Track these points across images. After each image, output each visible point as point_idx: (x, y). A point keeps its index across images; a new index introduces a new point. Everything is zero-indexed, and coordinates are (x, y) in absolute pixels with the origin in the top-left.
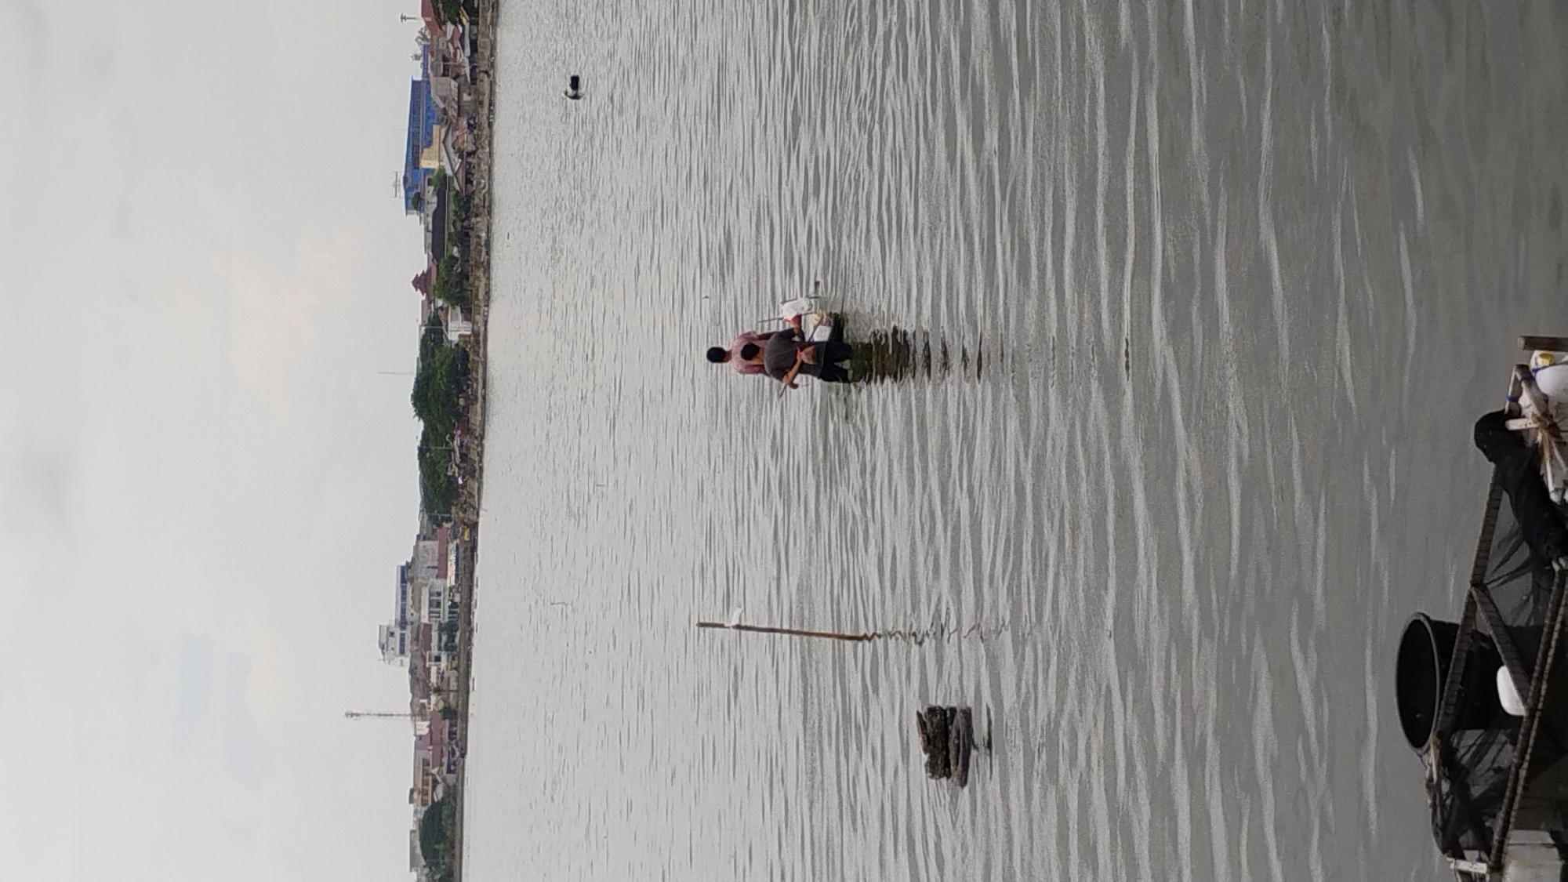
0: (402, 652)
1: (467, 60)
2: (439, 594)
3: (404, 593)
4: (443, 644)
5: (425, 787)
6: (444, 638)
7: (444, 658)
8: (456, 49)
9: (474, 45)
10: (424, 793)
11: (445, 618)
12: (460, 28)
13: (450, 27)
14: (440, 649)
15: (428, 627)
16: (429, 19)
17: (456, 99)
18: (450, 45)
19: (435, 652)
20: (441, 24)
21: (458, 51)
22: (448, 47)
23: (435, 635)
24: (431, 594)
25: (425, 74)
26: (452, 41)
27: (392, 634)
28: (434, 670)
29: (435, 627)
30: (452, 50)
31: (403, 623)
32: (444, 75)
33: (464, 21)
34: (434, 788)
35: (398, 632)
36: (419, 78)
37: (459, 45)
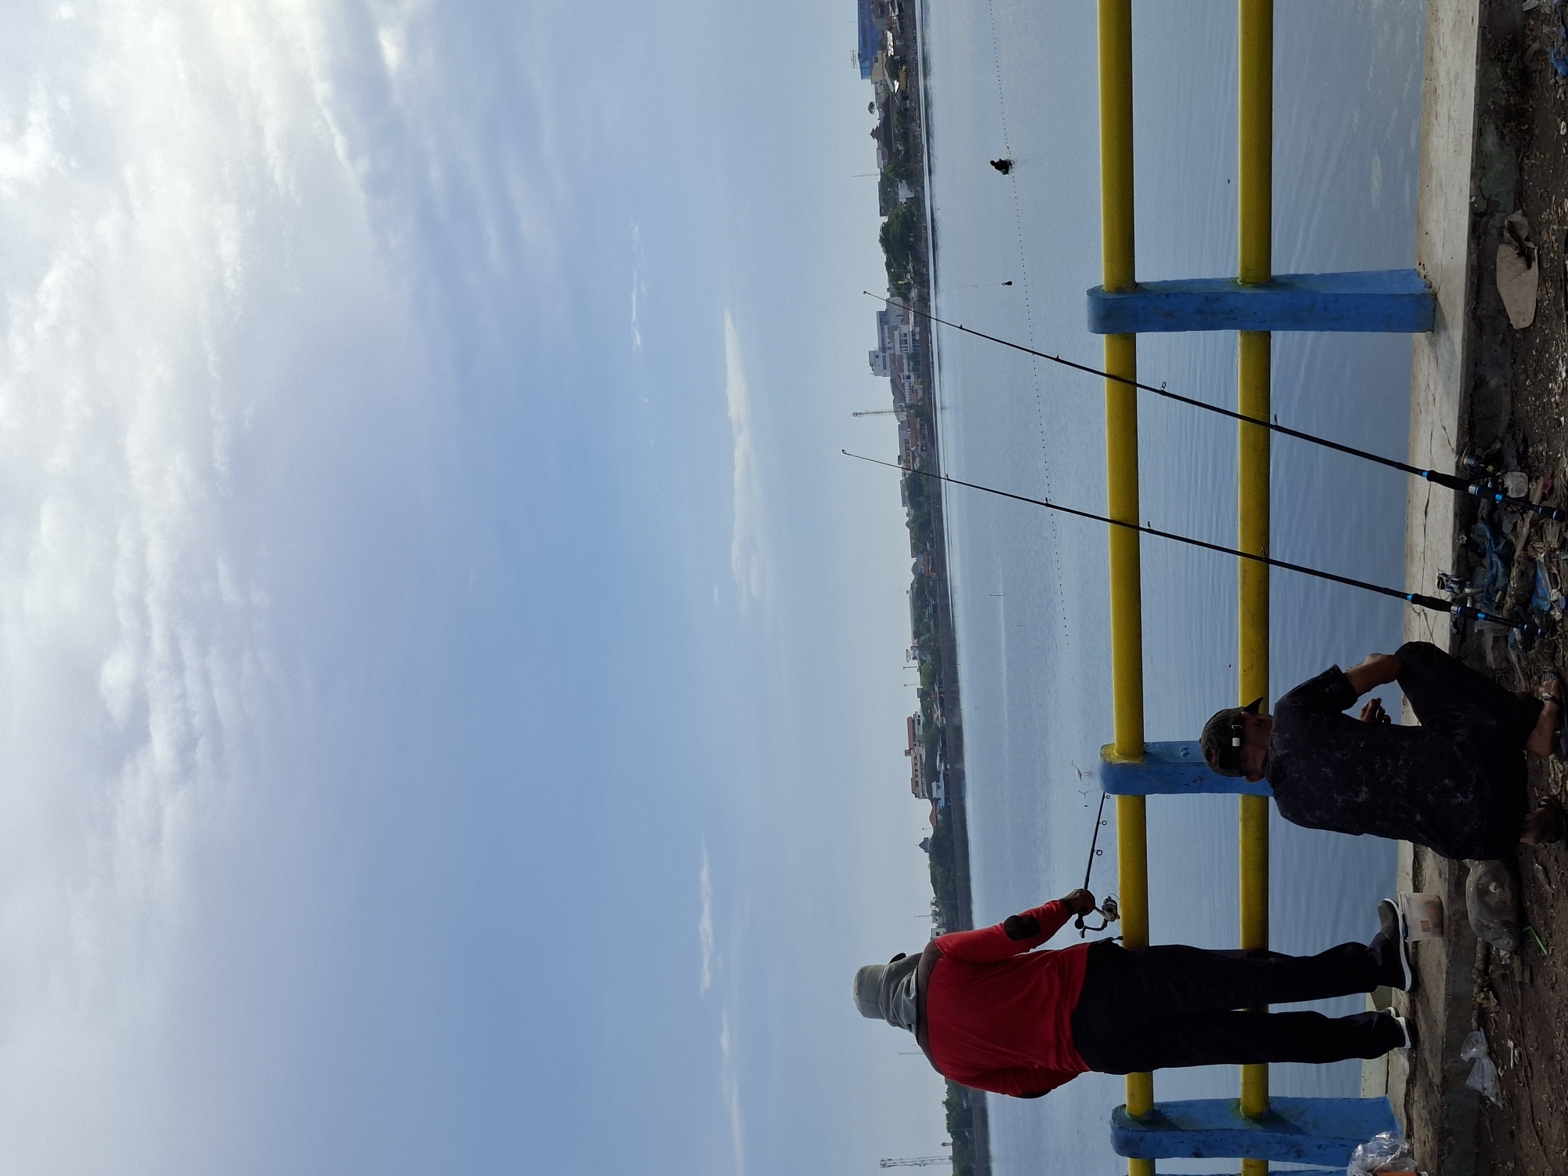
0: (885, 368)
2: (905, 335)
3: (882, 329)
4: (911, 368)
5: (908, 458)
6: (911, 363)
7: (912, 377)
10: (907, 461)
11: (910, 350)
14: (909, 371)
15: (901, 357)
19: (906, 373)
23: (905, 362)
24: (900, 335)
27: (877, 357)
28: (907, 385)
29: (905, 357)
31: (883, 349)
34: (914, 459)
35: (881, 355)
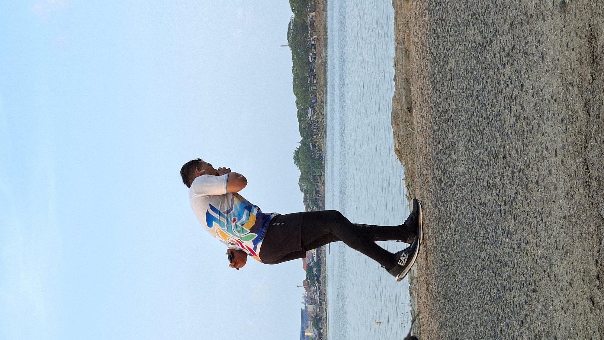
1: (318, 298)
8: (315, 295)
9: (320, 292)
12: (316, 287)
13: (313, 288)
16: (306, 287)
17: (315, 311)
18: (313, 294)
20: (311, 288)
21: (315, 296)
22: (312, 295)
25: (306, 307)
26: (313, 293)
30: (313, 296)
32: (311, 304)
33: (317, 285)
36: (304, 309)
37: (316, 294)
